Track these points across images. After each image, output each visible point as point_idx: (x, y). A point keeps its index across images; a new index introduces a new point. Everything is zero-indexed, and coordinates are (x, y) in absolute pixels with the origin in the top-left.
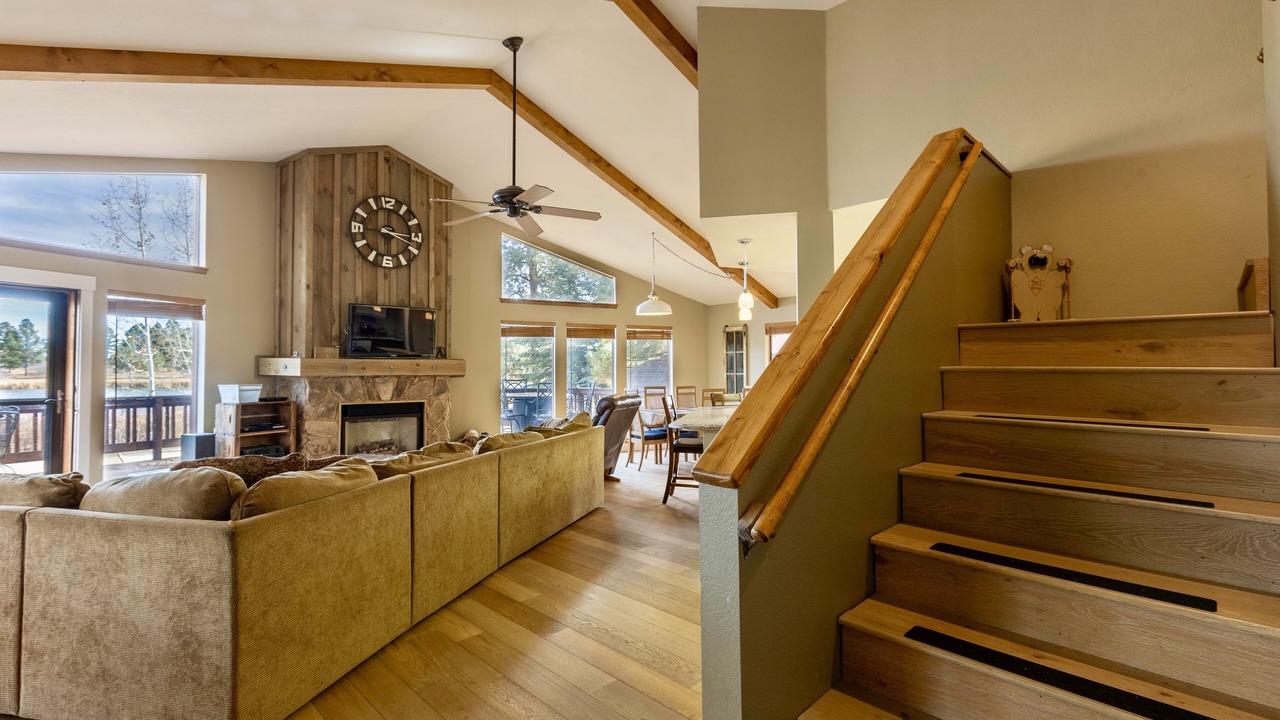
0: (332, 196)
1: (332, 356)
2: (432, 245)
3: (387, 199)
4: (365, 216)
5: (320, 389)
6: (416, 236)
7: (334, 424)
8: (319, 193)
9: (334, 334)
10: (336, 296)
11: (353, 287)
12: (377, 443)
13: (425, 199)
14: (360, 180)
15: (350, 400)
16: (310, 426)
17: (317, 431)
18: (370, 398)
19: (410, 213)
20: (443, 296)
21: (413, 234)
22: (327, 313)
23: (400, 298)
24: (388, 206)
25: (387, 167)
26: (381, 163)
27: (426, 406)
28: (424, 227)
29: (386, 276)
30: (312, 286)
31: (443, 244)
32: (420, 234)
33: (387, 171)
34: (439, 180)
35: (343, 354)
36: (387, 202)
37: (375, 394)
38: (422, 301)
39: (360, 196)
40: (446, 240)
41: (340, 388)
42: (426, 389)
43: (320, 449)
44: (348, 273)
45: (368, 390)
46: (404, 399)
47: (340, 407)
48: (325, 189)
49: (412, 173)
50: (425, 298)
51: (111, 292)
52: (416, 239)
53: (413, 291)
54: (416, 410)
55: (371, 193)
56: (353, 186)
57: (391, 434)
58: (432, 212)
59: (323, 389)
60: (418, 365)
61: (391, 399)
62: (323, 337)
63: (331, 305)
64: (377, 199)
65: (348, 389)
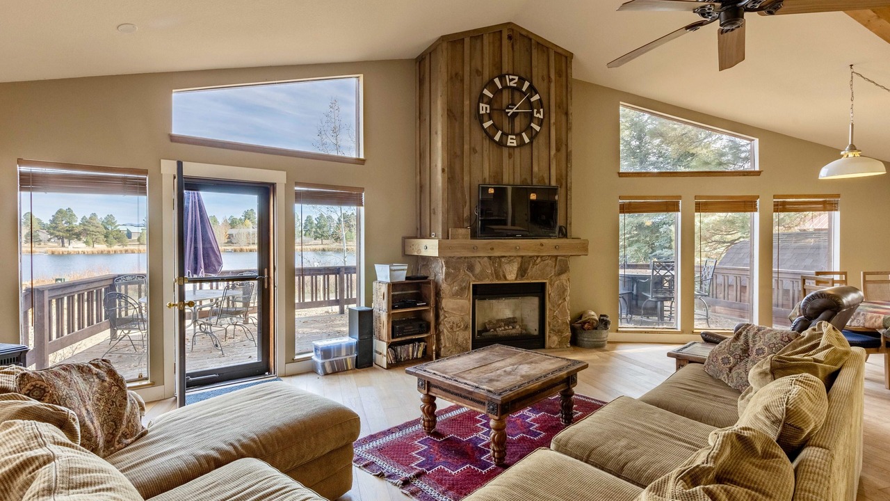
0: (462, 80)
1: (464, 237)
2: (553, 121)
3: (511, 77)
4: (491, 96)
5: (454, 269)
6: (538, 112)
7: (466, 302)
8: (452, 78)
9: (465, 215)
10: (466, 178)
11: (481, 169)
12: (502, 320)
13: (545, 73)
14: (486, 62)
15: (479, 280)
16: (447, 303)
17: (452, 309)
18: (497, 278)
19: (532, 90)
20: (564, 172)
21: (535, 110)
22: (459, 195)
23: (523, 177)
24: (512, 84)
25: (510, 44)
26: (505, 42)
27: (548, 287)
28: (545, 102)
29: (510, 156)
30: (446, 169)
31: (564, 118)
32: (541, 110)
33: (510, 49)
34: (560, 51)
35: (474, 235)
36: (511, 80)
37: (501, 274)
38: (543, 179)
39: (486, 77)
40: (567, 114)
41: (471, 268)
42: (548, 269)
43: (455, 325)
44: (477, 155)
45: (495, 270)
46: (527, 279)
47: (471, 286)
48: (456, 74)
49: (533, 47)
50: (546, 176)
51: (297, 184)
52: (538, 115)
53: (535, 169)
54: (538, 290)
55: (496, 73)
56: (480, 69)
57: (514, 312)
58: (553, 85)
59: (457, 269)
60: (542, 245)
61: (516, 279)
62: (456, 219)
63: (462, 187)
64: (502, 78)
65: (478, 269)
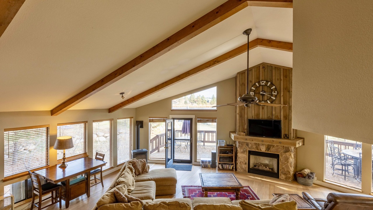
0: (245, 85)
1: (243, 135)
2: (282, 94)
3: (262, 82)
4: (255, 89)
5: (242, 144)
6: (275, 92)
7: (246, 156)
8: (241, 85)
9: (245, 128)
10: (246, 116)
11: (252, 113)
13: (279, 77)
14: (253, 78)
15: (250, 149)
16: (239, 155)
17: (241, 157)
18: (257, 149)
19: (272, 84)
20: (288, 114)
21: (273, 92)
22: (243, 121)
23: (268, 116)
24: (263, 84)
25: (263, 70)
26: (261, 70)
27: (280, 156)
28: (278, 88)
29: (263, 108)
30: (239, 113)
31: (288, 93)
32: (276, 92)
33: (263, 71)
34: (285, 68)
35: (247, 135)
36: (262, 83)
37: (259, 148)
38: (278, 116)
39: (253, 83)
40: (289, 91)
41: (247, 145)
42: (280, 149)
43: (241, 162)
44: (250, 108)
45: (257, 147)
46: (270, 152)
47: (248, 151)
48: (243, 83)
49: (273, 69)
50: (279, 115)
51: (198, 118)
52: (274, 94)
53: (274, 113)
54: (277, 156)
55: (257, 81)
56: (251, 80)
58: (282, 82)
59: (242, 145)
60: (273, 141)
61: (265, 151)
62: (242, 129)
63: (245, 119)
64: (259, 82)
65: (250, 146)
